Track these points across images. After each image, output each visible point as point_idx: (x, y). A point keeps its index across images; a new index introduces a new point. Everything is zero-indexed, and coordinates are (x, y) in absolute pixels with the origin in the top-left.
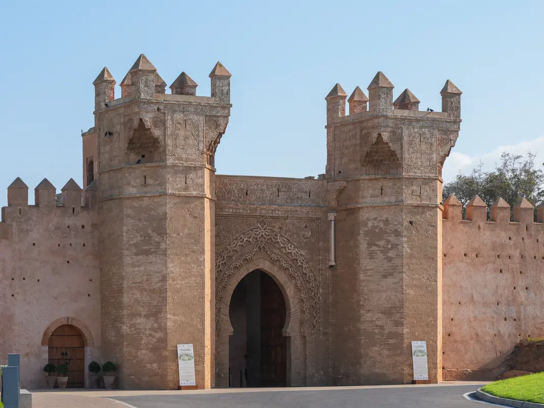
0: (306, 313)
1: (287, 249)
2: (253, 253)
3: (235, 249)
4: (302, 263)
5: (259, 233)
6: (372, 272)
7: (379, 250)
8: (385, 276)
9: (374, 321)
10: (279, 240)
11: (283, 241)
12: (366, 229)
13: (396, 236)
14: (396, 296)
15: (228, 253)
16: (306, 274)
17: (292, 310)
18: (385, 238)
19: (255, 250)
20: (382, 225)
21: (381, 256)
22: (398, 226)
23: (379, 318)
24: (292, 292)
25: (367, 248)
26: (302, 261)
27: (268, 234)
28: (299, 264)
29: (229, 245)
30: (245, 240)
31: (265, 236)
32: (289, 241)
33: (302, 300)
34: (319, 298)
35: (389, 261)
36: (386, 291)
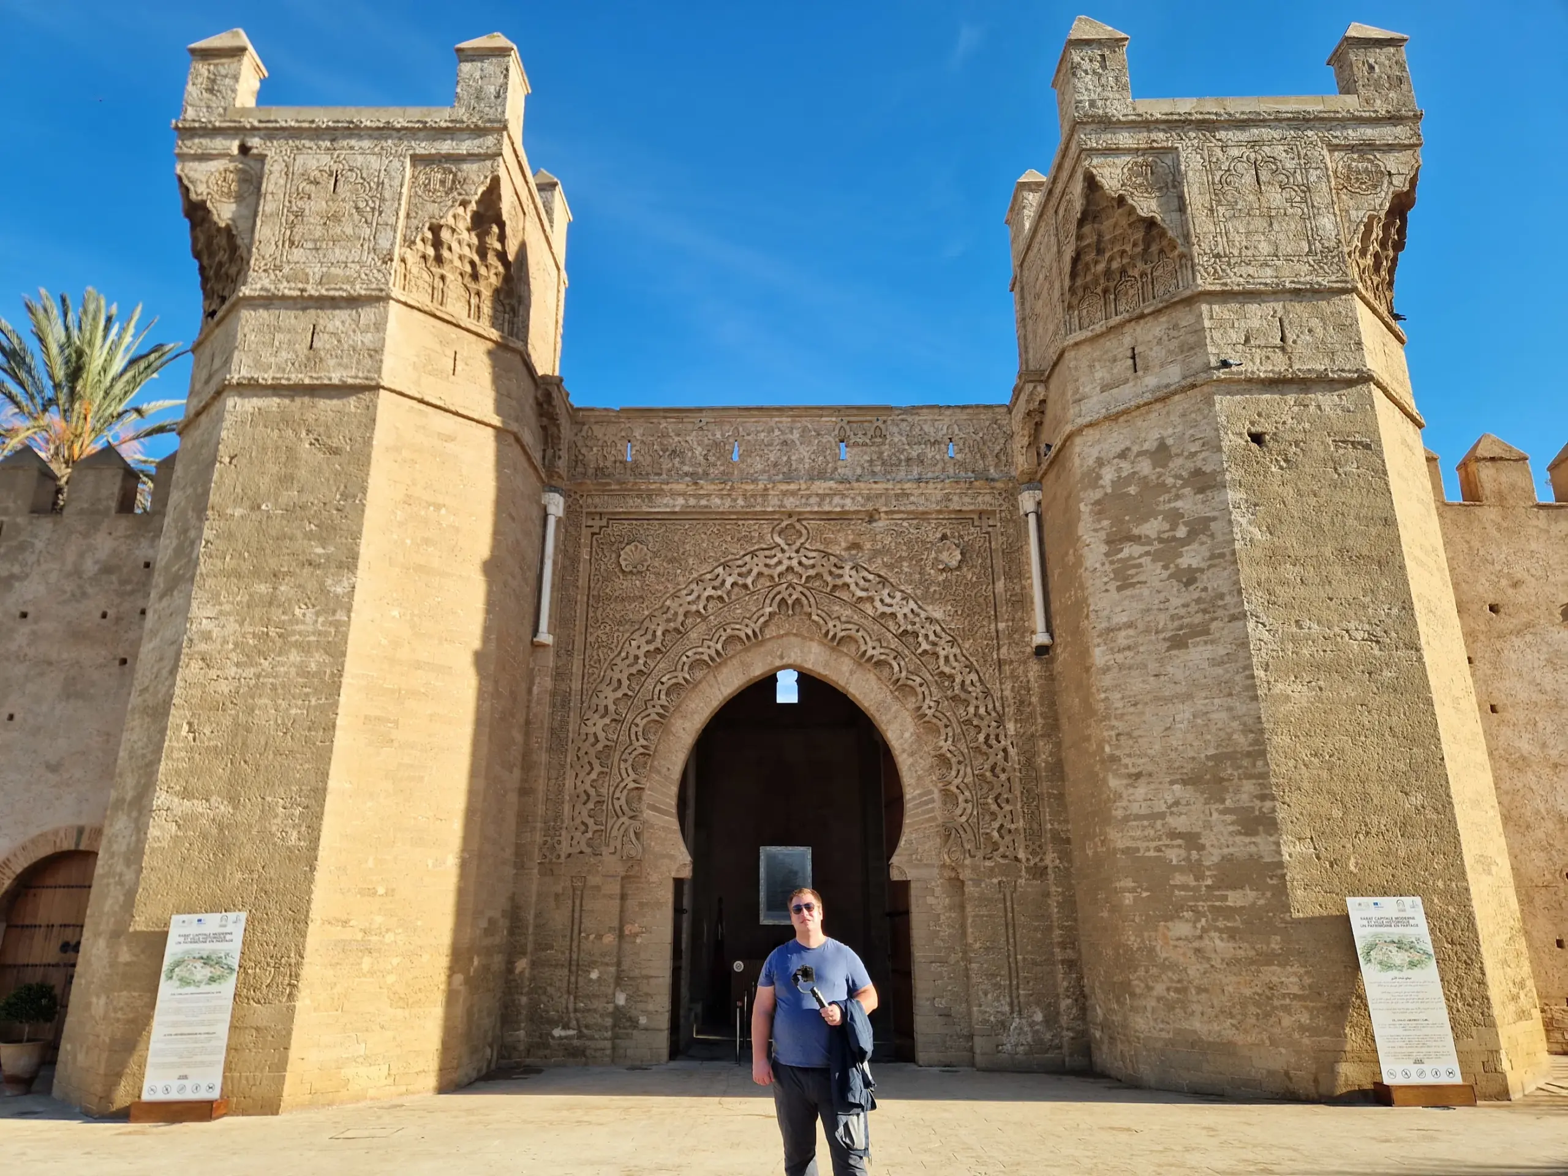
0: (961, 798)
1: (878, 604)
2: (762, 620)
3: (694, 608)
4: (934, 644)
5: (780, 563)
6: (1131, 632)
7: (1147, 553)
8: (1178, 642)
9: (1162, 816)
10: (847, 579)
11: (862, 583)
12: (1098, 494)
13: (1201, 490)
14: (1230, 709)
15: (668, 621)
16: (951, 678)
17: (911, 792)
18: (1161, 508)
19: (768, 610)
20: (1145, 467)
21: (1154, 573)
22: (1204, 455)
23: (1177, 803)
24: (907, 735)
25: (1106, 555)
26: (932, 637)
27: (811, 562)
28: (925, 646)
29: (675, 596)
30: (729, 581)
31: (798, 569)
32: (883, 581)
33: (943, 760)
34: (1005, 750)
35: (1187, 584)
36: (1189, 696)
